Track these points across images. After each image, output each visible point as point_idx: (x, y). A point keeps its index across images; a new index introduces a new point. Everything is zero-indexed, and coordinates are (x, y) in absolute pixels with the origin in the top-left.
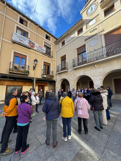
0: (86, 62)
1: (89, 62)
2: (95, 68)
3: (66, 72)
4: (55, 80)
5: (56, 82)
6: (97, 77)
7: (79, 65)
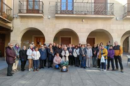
0: (72, 12)
1: (76, 14)
2: (82, 22)
3: (41, 17)
4: (10, 27)
5: (12, 31)
6: (84, 34)
7: (61, 13)
